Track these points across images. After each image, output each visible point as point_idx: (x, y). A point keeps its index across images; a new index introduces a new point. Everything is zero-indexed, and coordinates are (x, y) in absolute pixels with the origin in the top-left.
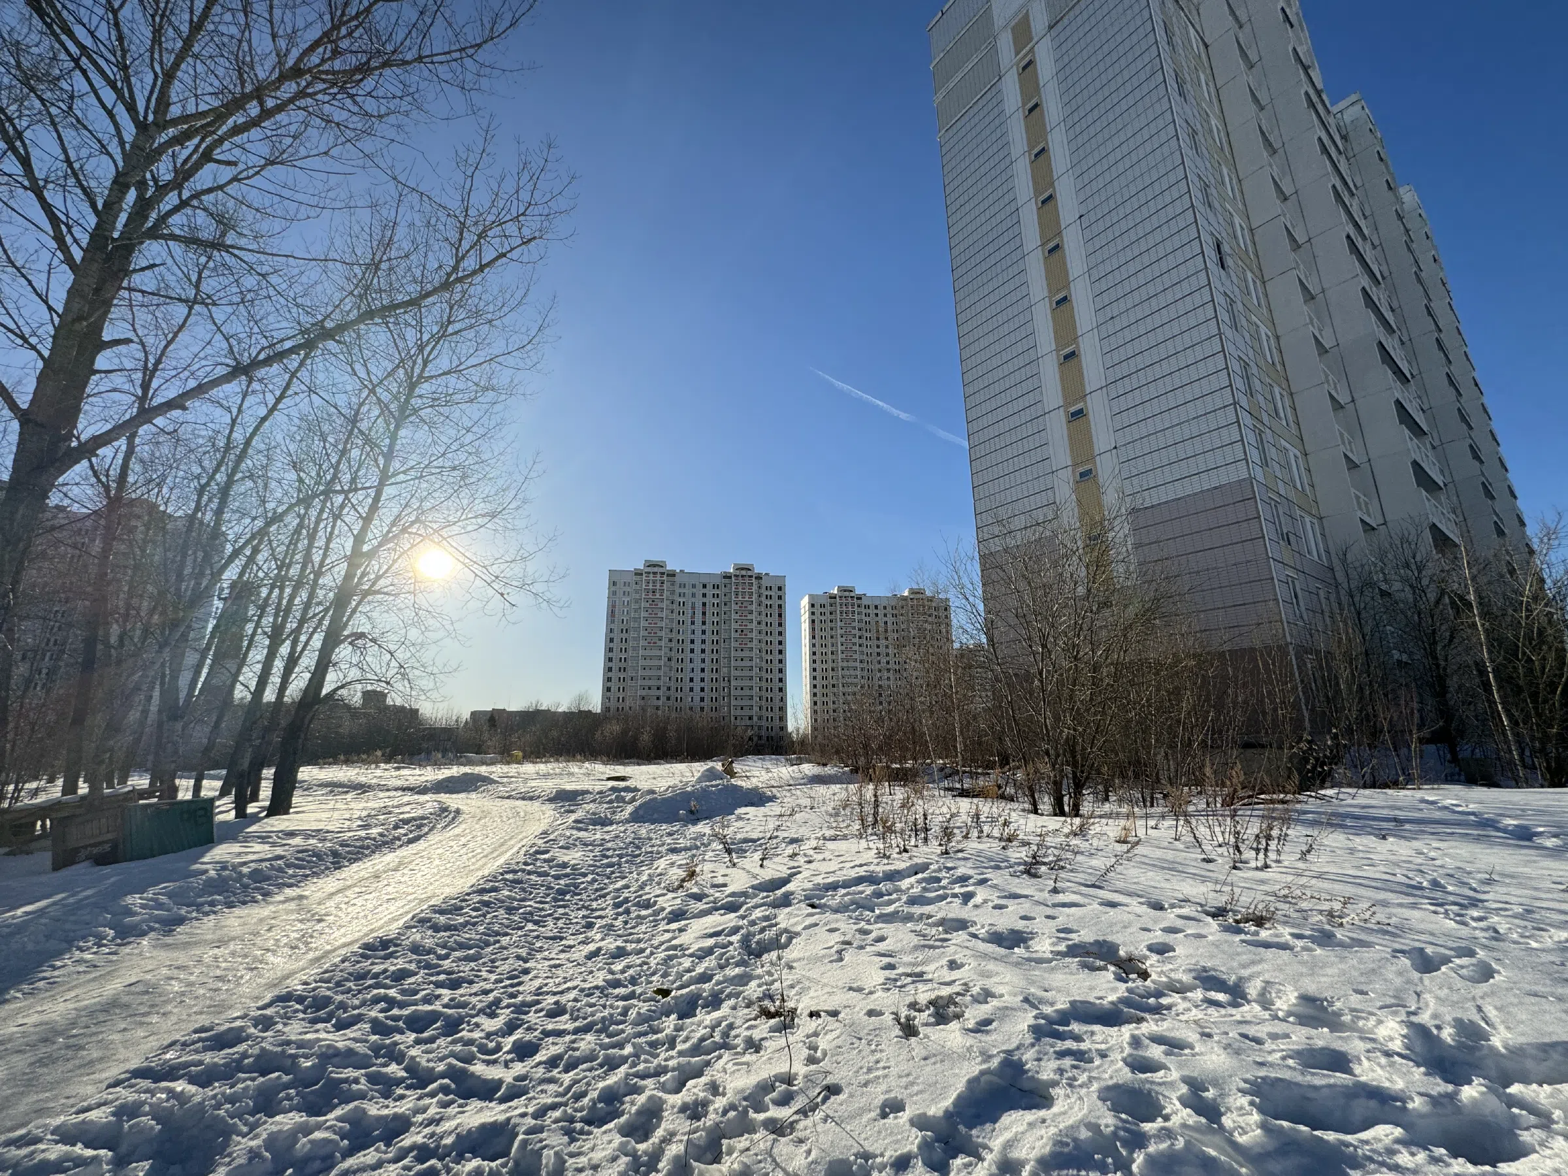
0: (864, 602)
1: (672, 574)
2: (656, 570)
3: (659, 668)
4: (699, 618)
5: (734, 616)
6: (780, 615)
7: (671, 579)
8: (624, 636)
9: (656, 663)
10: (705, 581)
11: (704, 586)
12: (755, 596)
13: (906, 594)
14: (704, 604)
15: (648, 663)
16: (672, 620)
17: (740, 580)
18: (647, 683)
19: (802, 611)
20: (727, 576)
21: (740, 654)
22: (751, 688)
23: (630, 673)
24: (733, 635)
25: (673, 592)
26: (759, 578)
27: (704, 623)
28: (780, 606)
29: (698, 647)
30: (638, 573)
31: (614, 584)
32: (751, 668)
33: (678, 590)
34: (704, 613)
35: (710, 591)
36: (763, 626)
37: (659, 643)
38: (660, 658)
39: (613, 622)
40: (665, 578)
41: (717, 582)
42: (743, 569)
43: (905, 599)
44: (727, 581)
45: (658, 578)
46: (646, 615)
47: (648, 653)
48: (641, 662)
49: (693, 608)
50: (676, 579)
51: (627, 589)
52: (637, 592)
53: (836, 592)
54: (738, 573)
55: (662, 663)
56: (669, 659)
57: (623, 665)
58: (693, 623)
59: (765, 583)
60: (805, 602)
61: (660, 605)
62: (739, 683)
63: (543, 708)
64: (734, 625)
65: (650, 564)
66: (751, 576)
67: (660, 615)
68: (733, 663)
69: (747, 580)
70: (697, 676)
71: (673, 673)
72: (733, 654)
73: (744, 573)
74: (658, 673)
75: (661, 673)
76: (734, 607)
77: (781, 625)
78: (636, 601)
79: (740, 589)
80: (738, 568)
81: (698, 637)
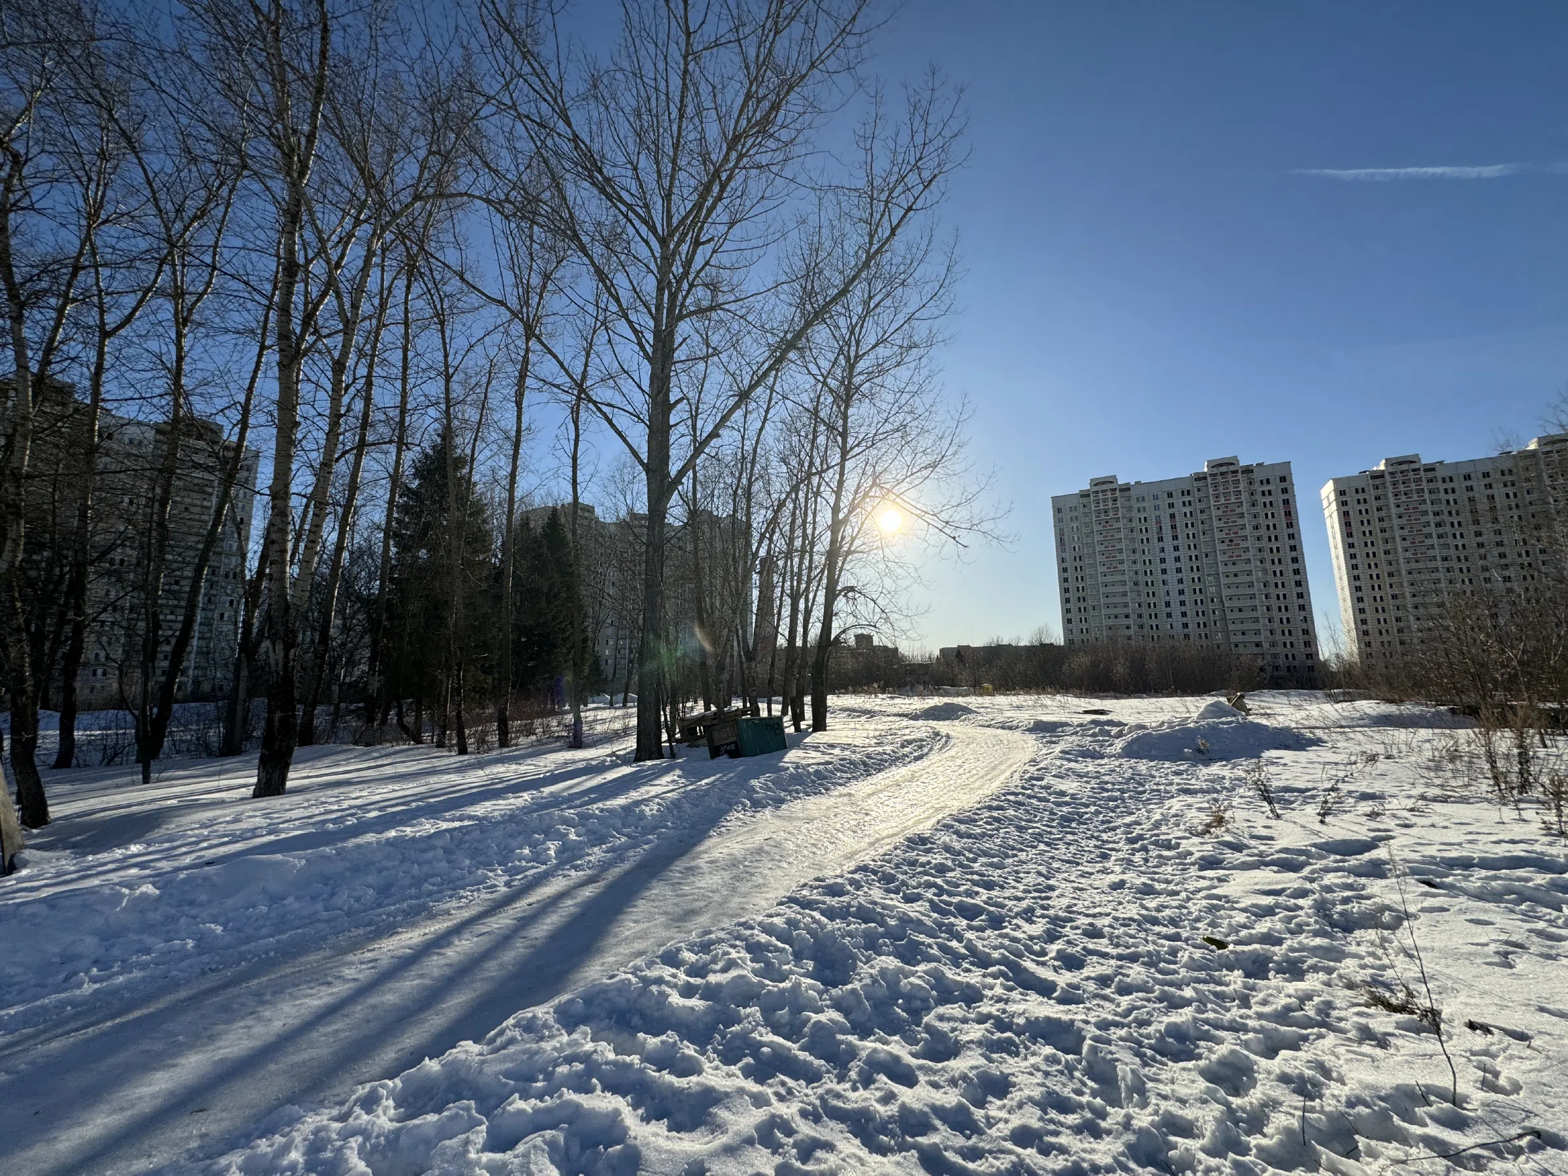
0: (1440, 473)
1: (1126, 488)
2: (1104, 487)
3: (1125, 594)
4: (1167, 533)
5: (1216, 524)
6: (1288, 514)
7: (1126, 493)
8: (1078, 564)
9: (1121, 589)
10: (1170, 489)
11: (1170, 495)
12: (1244, 497)
13: (1533, 446)
14: (1172, 516)
15: (1110, 589)
16: (1133, 540)
17: (1220, 479)
18: (1112, 611)
19: (1325, 504)
20: (1200, 478)
21: (1232, 569)
22: (1254, 609)
23: (1090, 602)
24: (1219, 546)
25: (1130, 509)
26: (1248, 470)
27: (1175, 538)
28: (1286, 502)
29: (1171, 565)
30: (1084, 495)
31: (1059, 511)
32: (1251, 584)
33: (1136, 505)
34: (1174, 527)
35: (1178, 500)
36: (1263, 531)
37: (1120, 567)
38: (1124, 583)
39: (1063, 550)
40: (1118, 494)
41: (1187, 486)
42: (1221, 465)
43: (1530, 454)
44: (1201, 484)
45: (1109, 494)
46: (1101, 538)
47: (1109, 579)
48: (1102, 590)
49: (1158, 521)
50: (1133, 493)
51: (1074, 514)
52: (1086, 515)
53: (1382, 467)
54: (1215, 471)
55: (1127, 588)
56: (1136, 584)
57: (1081, 594)
58: (1161, 539)
59: (1257, 476)
60: (1328, 491)
61: (1116, 525)
62: (1237, 603)
63: (1005, 642)
64: (1217, 535)
65: (1097, 483)
66: (1236, 472)
67: (1117, 536)
68: (1223, 580)
69: (1230, 477)
70: (1175, 599)
71: (1143, 598)
72: (1221, 569)
73: (1224, 469)
74: (1124, 600)
75: (1128, 599)
76: (1214, 512)
77: (1290, 525)
78: (1087, 525)
79: (1221, 489)
80: (1215, 465)
81: (1170, 555)
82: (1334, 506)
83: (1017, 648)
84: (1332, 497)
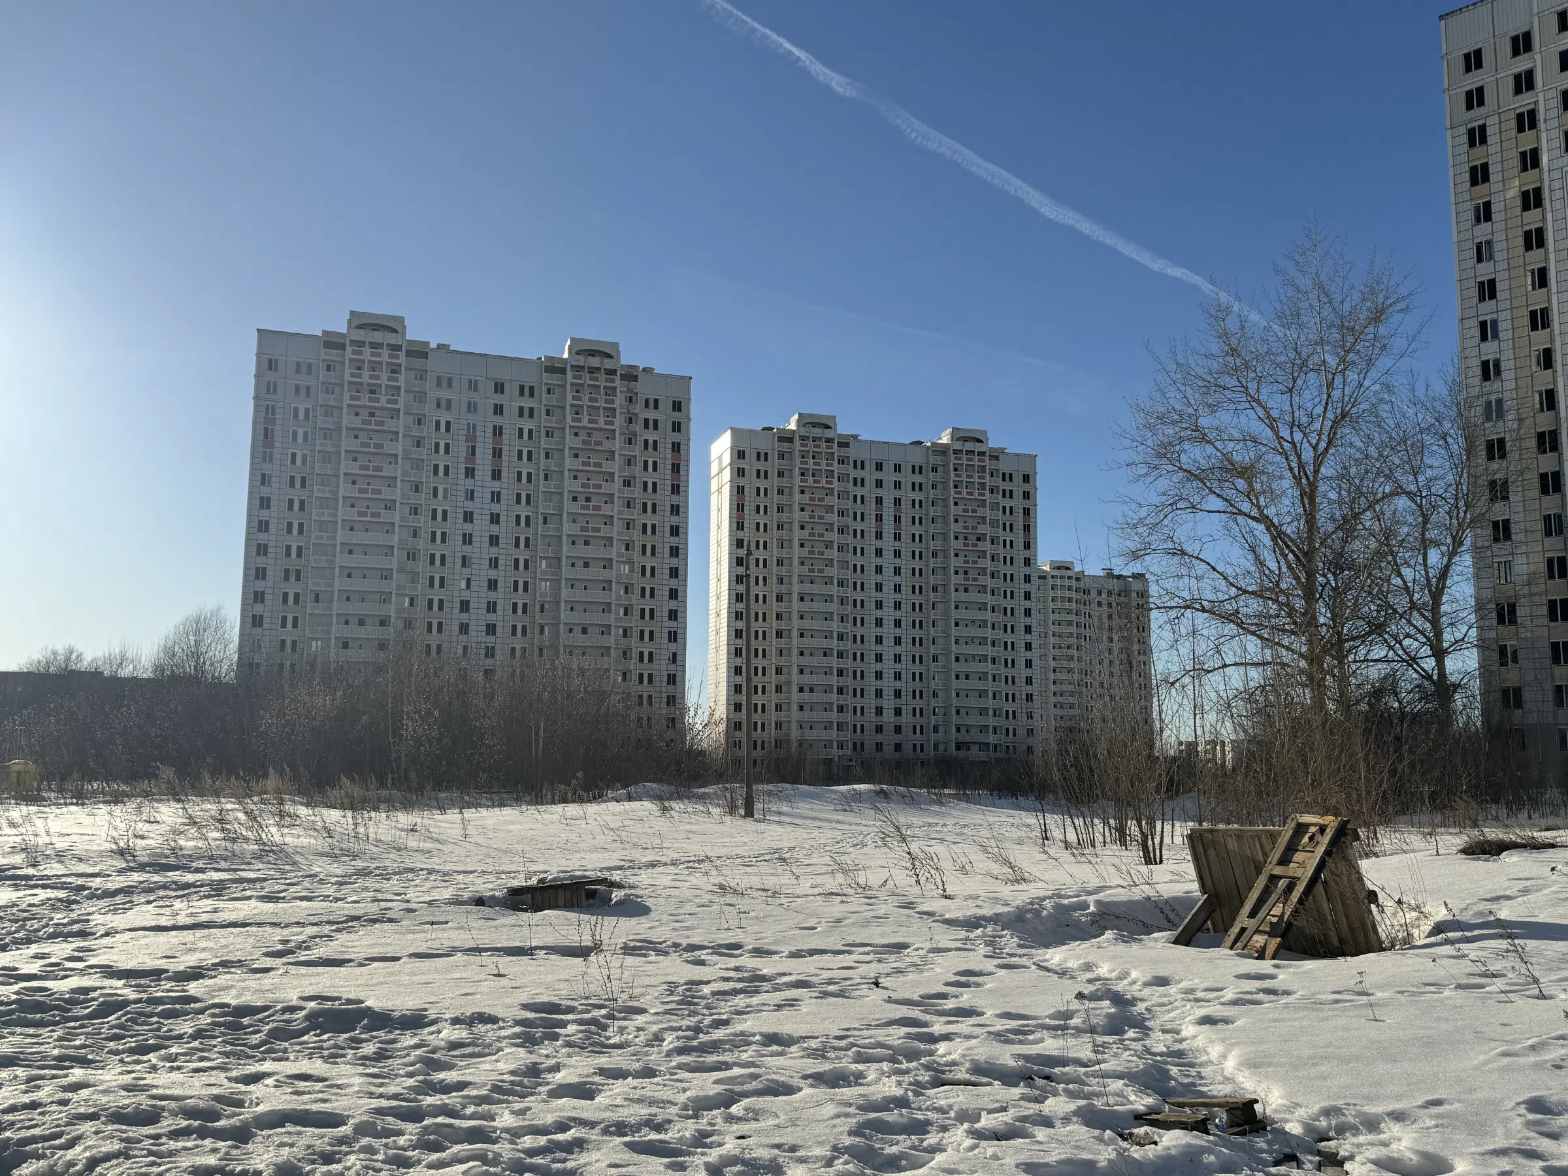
0: (853, 453)
1: (420, 352)
2: (378, 337)
3: (386, 575)
4: (484, 462)
5: (568, 462)
6: (676, 468)
7: (418, 362)
8: (297, 494)
9: (380, 562)
10: (500, 376)
11: (499, 388)
12: (619, 421)
13: (945, 439)
14: (498, 431)
15: (357, 560)
16: (418, 464)
17: (587, 379)
18: (355, 608)
19: (714, 468)
20: (554, 367)
21: (581, 551)
22: (605, 630)
23: (313, 584)
24: (567, 506)
25: (421, 397)
26: (631, 375)
27: (496, 475)
28: (676, 447)
29: (481, 528)
30: (331, 342)
31: (272, 365)
32: (607, 586)
33: (434, 393)
34: (497, 453)
35: (512, 401)
36: (636, 492)
37: (385, 516)
38: (387, 551)
39: (269, 457)
40: (402, 359)
41: (530, 379)
42: (592, 352)
43: (942, 451)
44: (555, 379)
45: (385, 353)
46: (354, 445)
47: (360, 537)
48: (341, 559)
49: (471, 436)
50: (430, 363)
51: (304, 380)
52: (328, 388)
53: (792, 426)
54: (580, 361)
55: (393, 563)
56: (412, 556)
57: (293, 562)
58: (470, 473)
59: (643, 389)
61: (390, 424)
62: (578, 618)
63: (84, 665)
64: (569, 485)
65: (365, 323)
66: (612, 372)
67: (389, 448)
68: (566, 571)
69: (602, 381)
70: (479, 597)
71: (420, 589)
72: (566, 549)
73: (595, 362)
74: (383, 586)
75: (391, 586)
76: (570, 441)
77: (676, 489)
78: (328, 410)
79: (586, 401)
80: (585, 350)
81: (482, 506)
82: (727, 475)
83: (115, 680)
84: (727, 459)
